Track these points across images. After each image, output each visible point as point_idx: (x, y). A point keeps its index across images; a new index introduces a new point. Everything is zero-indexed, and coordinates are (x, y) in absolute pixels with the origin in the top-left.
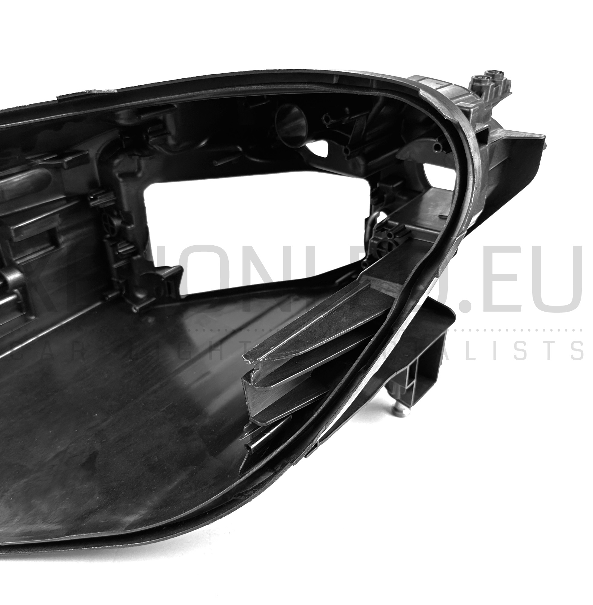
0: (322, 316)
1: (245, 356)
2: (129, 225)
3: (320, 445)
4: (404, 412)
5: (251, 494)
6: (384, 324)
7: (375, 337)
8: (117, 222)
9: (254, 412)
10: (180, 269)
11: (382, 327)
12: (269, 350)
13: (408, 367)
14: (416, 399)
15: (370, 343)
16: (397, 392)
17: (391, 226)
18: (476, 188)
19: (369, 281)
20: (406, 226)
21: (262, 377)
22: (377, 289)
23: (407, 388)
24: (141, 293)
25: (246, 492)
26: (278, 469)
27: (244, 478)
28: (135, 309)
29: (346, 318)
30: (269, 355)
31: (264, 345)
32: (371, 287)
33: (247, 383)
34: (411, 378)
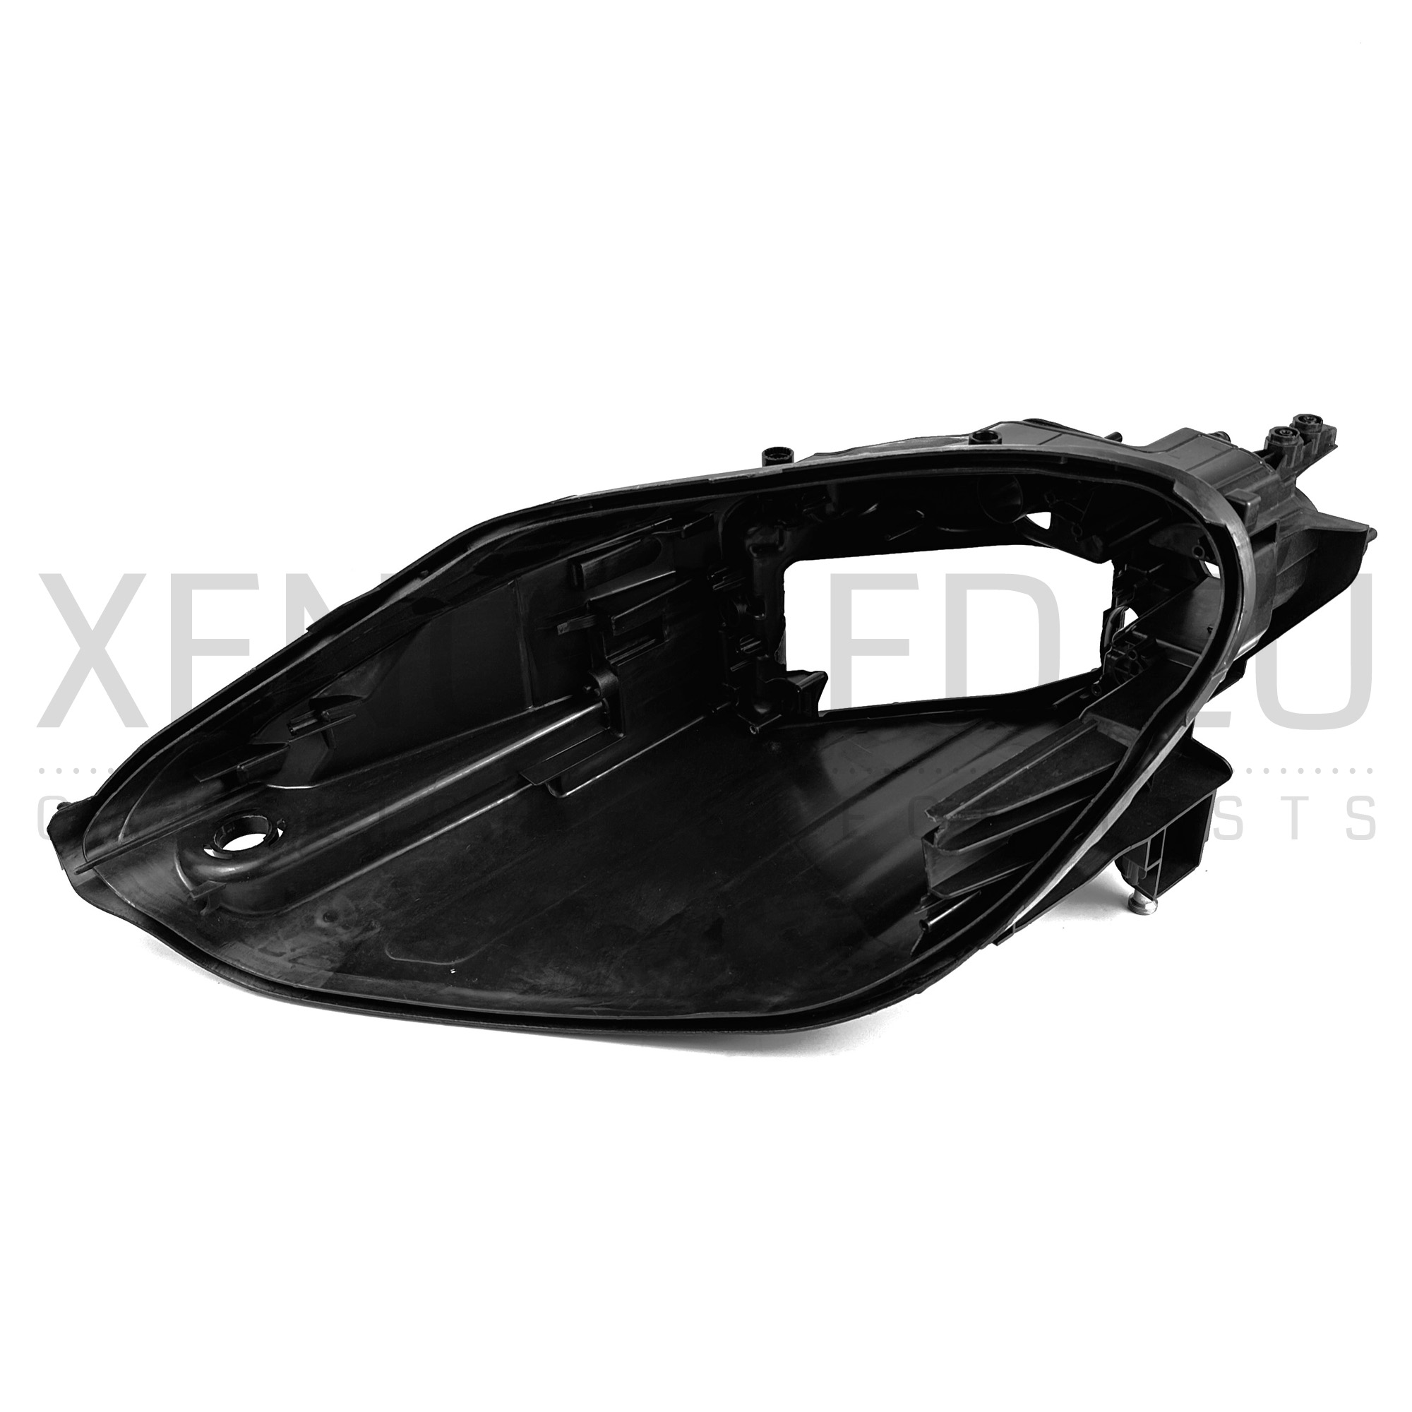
0: (1027, 767)
1: (929, 811)
2: (759, 614)
3: (1017, 931)
4: (1147, 907)
5: (926, 981)
6: (1110, 782)
7: (1096, 798)
8: (741, 608)
9: (934, 881)
10: (823, 676)
11: (1108, 785)
12: (958, 806)
13: (1149, 840)
14: (1163, 889)
15: (1090, 805)
16: (1133, 875)
17: (1136, 639)
18: (1246, 612)
19: (1096, 722)
20: (1158, 641)
21: (948, 838)
22: (1105, 733)
23: (1147, 869)
24: (762, 707)
25: (919, 979)
26: (961, 955)
27: (917, 961)
28: (754, 730)
29: (1060, 772)
30: (958, 813)
31: (951, 800)
32: (1098, 729)
33: (929, 844)
34: (1154, 857)
